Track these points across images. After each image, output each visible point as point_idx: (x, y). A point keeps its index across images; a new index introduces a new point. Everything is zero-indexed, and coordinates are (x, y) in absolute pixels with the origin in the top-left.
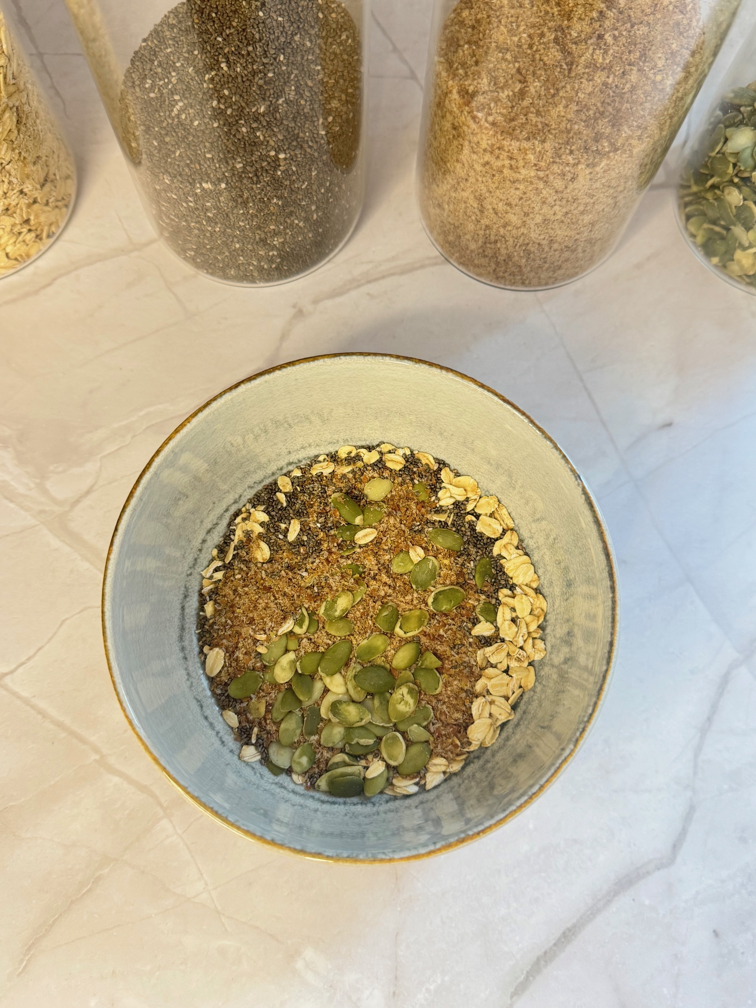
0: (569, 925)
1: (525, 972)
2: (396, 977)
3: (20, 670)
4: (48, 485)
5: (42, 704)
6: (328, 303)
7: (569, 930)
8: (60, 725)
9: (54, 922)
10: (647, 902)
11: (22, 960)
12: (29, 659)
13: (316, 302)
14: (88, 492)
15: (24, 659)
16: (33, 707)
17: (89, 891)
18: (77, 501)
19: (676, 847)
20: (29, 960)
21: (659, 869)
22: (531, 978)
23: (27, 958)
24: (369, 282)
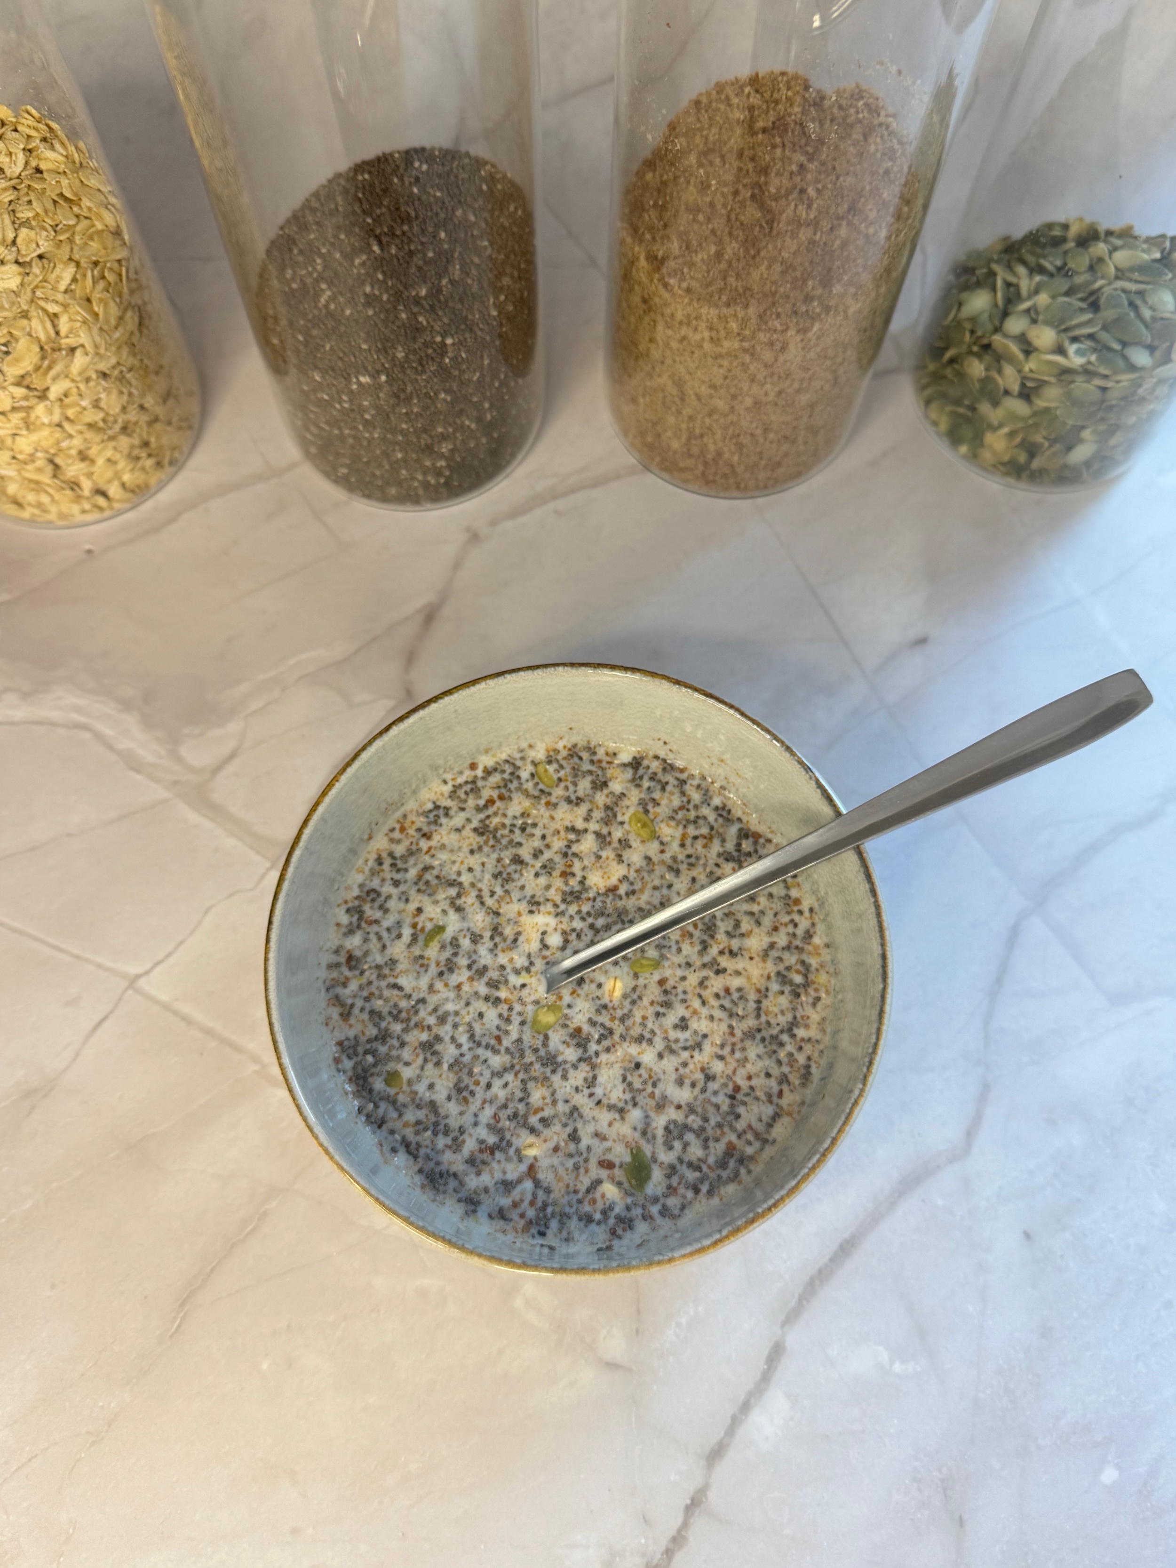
0: (847, 1235)
1: (796, 1296)
2: (639, 1311)
3: (158, 969)
4: (183, 751)
5: (186, 1009)
6: (509, 525)
7: (847, 1241)
8: (209, 1032)
9: (212, 1270)
10: (940, 1202)
11: (175, 1318)
12: (168, 956)
13: (494, 523)
14: (232, 756)
15: (160, 956)
16: (175, 1013)
17: (254, 1230)
18: (218, 769)
19: (970, 1135)
20: (183, 1318)
21: (951, 1162)
22: (804, 1302)
23: (181, 1315)
24: (555, 498)
